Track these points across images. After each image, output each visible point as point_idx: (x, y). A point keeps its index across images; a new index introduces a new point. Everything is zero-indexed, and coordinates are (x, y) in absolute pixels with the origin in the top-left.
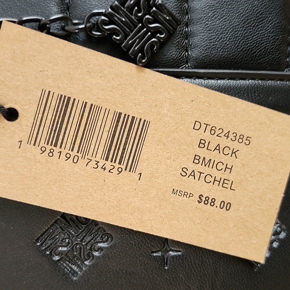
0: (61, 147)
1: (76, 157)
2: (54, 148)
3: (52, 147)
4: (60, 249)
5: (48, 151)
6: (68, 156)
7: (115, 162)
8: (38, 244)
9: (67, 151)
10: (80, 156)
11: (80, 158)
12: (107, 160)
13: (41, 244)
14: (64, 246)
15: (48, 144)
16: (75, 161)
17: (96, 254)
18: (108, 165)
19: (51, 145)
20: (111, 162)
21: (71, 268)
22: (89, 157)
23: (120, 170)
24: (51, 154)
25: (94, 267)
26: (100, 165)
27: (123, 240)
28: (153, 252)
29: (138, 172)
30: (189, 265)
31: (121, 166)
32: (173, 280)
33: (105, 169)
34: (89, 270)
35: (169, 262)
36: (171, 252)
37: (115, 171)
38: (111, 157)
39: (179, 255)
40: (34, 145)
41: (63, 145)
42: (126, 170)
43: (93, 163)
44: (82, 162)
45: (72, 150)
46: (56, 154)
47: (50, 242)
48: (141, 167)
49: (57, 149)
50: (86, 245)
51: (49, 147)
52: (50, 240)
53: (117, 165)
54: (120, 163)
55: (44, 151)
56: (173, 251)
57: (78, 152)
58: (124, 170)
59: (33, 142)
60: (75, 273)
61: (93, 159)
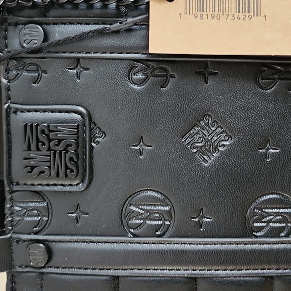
0: (206, 11)
1: (218, 16)
2: (203, 13)
3: (201, 12)
4: (197, 144)
5: (199, 16)
6: (213, 16)
7: (245, 12)
8: (183, 140)
9: (211, 13)
10: (220, 13)
11: (221, 15)
12: (239, 12)
13: (185, 141)
14: (200, 143)
15: (198, 11)
16: (218, 18)
17: (221, 149)
18: (241, 15)
19: (200, 11)
20: (243, 12)
21: (203, 157)
22: (227, 13)
23: (250, 17)
24: (201, 18)
25: (219, 157)
26: (236, 17)
27: (239, 139)
28: (259, 149)
29: (263, 15)
30: (284, 159)
31: (250, 14)
32: (273, 169)
33: (240, 19)
34: (216, 159)
35: (270, 156)
36: (271, 150)
37: (247, 18)
38: (241, 9)
39: (277, 152)
40: (189, 14)
41: (208, 10)
42: (254, 15)
43: (231, 17)
44: (223, 18)
45: (215, 11)
46: (205, 17)
47: (190, 140)
48: (264, 11)
49: (205, 13)
50: (214, 142)
51: (199, 13)
52: (190, 138)
53: (247, 14)
54: (249, 12)
55: (196, 17)
56: (273, 149)
57: (219, 12)
58: (253, 16)
59: (188, 13)
60: (206, 161)
61: (230, 14)
